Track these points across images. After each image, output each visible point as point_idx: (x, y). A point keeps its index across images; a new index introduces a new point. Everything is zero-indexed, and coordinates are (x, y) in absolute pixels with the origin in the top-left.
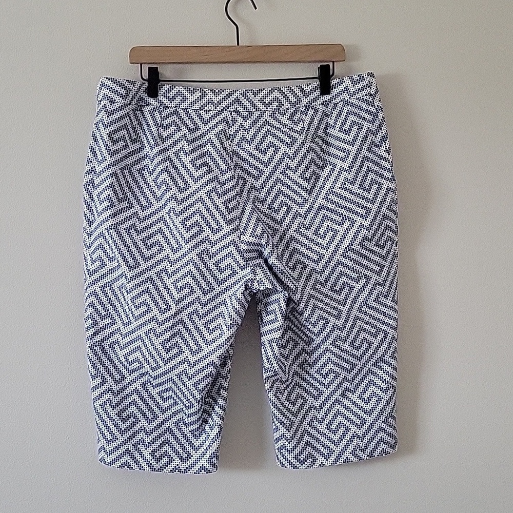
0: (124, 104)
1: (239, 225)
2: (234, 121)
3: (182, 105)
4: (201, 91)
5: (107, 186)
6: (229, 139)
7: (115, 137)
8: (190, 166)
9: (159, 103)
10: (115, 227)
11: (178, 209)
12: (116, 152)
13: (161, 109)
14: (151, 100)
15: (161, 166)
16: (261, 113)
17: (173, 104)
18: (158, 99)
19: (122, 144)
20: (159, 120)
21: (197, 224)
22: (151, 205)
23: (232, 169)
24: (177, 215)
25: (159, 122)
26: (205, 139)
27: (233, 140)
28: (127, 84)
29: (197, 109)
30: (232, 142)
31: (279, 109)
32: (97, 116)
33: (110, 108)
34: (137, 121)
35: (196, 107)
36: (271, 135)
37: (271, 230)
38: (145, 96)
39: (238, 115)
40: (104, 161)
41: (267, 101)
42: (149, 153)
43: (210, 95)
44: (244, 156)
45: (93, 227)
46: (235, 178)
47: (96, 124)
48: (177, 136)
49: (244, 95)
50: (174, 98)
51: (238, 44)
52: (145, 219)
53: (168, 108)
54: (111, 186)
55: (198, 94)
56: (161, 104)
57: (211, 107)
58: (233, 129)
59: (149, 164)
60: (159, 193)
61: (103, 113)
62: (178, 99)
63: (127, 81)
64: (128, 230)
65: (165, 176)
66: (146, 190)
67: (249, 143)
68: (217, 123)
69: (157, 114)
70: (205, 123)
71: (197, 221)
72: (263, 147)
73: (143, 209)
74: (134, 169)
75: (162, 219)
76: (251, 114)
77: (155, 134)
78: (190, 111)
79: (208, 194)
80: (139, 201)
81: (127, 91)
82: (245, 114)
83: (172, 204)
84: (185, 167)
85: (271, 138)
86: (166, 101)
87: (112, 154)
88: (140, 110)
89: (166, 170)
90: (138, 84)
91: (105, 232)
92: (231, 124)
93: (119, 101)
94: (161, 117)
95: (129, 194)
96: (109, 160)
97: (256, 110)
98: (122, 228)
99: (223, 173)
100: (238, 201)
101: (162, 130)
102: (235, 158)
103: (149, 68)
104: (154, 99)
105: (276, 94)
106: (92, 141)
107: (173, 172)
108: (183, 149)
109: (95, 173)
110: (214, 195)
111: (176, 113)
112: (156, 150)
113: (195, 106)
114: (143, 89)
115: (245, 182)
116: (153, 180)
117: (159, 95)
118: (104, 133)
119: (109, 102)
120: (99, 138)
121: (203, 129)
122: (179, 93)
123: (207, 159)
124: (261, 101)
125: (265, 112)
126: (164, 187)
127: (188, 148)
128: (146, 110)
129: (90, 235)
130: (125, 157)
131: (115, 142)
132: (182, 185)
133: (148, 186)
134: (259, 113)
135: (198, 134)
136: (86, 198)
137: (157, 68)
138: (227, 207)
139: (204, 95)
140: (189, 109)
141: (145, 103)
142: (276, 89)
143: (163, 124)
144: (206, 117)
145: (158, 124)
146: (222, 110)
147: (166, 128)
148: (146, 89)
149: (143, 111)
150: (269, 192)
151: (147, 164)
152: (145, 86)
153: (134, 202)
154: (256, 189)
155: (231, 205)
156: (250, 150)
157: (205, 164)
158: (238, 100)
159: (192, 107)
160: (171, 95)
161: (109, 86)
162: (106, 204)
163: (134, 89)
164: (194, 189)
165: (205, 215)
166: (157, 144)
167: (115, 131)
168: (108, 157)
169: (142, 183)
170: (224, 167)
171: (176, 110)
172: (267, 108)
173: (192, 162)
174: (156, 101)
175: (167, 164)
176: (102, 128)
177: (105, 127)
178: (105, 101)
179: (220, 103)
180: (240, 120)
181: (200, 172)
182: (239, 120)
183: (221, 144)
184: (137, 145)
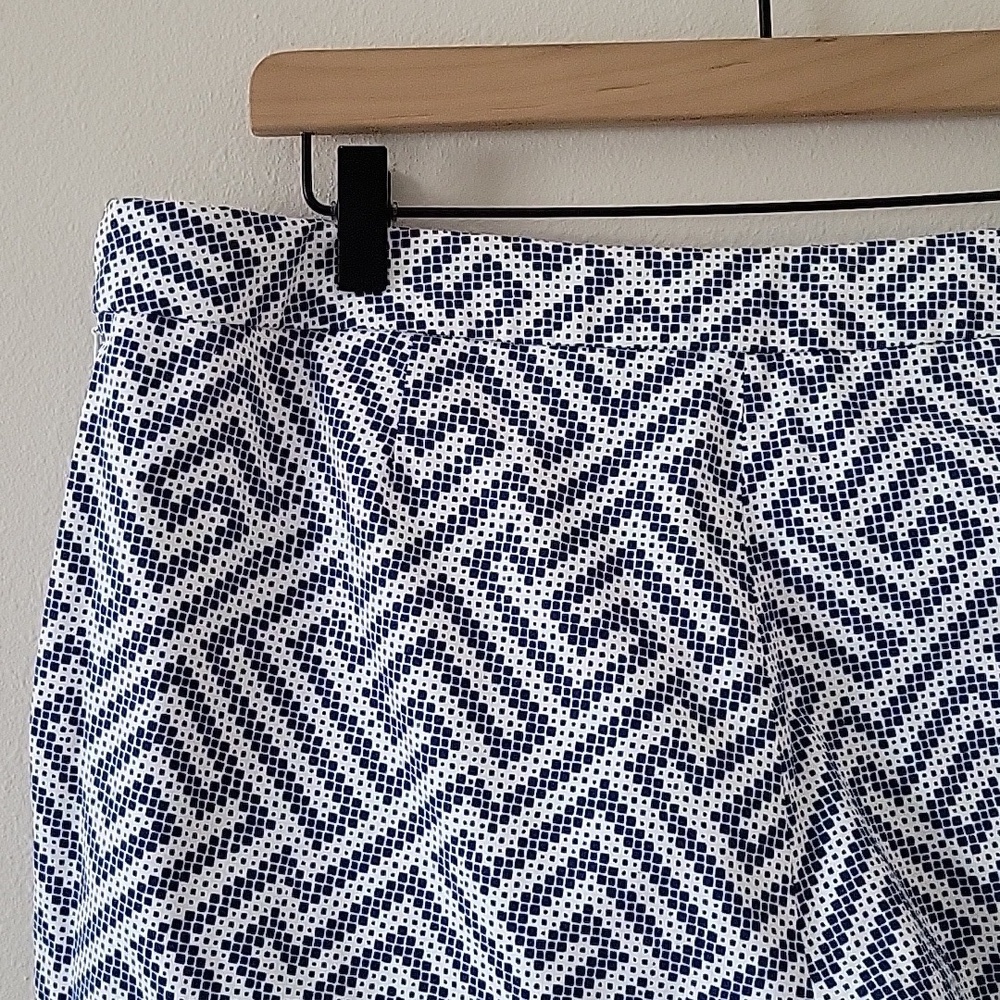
0: (224, 330)
1: (801, 924)
2: (756, 399)
3: (504, 328)
4: (595, 257)
5: (140, 732)
6: (733, 487)
7: (181, 487)
8: (544, 625)
9: (390, 317)
10: (179, 936)
11: (492, 846)
12: (187, 562)
13: (401, 345)
14: (354, 305)
15: (403, 628)
16: (884, 356)
17: (459, 324)
18: (389, 299)
19: (211, 519)
20: (391, 398)
21: (585, 923)
22: (354, 813)
23: (752, 637)
24: (488, 880)
25: (393, 411)
26: (616, 488)
27: (753, 489)
28: (236, 231)
29: (572, 342)
30: (745, 501)
31: (970, 335)
32: (93, 387)
33: (155, 348)
34: (286, 403)
35: (572, 332)
36: (941, 467)
37: (944, 927)
38: (324, 284)
39: (771, 368)
40: (124, 611)
41: (913, 296)
42: (347, 561)
43: (635, 276)
44: (808, 569)
45: (80, 916)
46: (767, 682)
47: (90, 429)
48: (482, 477)
49: (800, 270)
50: (461, 295)
51: (766, 30)
52: (326, 883)
53: (437, 342)
54: (161, 733)
55: (576, 273)
56: (401, 326)
57: (638, 331)
58: (754, 438)
59: (346, 611)
60: (394, 758)
61: (119, 377)
62: (486, 297)
63: (236, 214)
64: (240, 949)
65: (423, 678)
66: (332, 739)
67: (834, 506)
68: (674, 410)
69: (380, 370)
70: (616, 408)
71: (588, 909)
72: (901, 525)
73: (319, 832)
74: (274, 639)
75: (410, 885)
76: (835, 362)
77: (374, 470)
78: (543, 355)
79: (642, 770)
80: (295, 796)
81: (238, 265)
82: (808, 363)
83: (463, 818)
84: (521, 629)
85: (940, 483)
86: (424, 310)
87: (163, 575)
88: (300, 353)
89: (428, 648)
90: (292, 228)
91: (129, 956)
92: (743, 414)
93: (199, 315)
94: (401, 385)
95: (248, 762)
96: (150, 606)
97: (861, 346)
98: (210, 942)
99: (709, 655)
100: (786, 801)
101: (408, 451)
102: (764, 581)
103: (342, 151)
104: (369, 301)
105: (953, 264)
106: (69, 509)
107: (464, 655)
108: (508, 541)
109: (84, 662)
110: (670, 776)
111: (473, 363)
112: (380, 549)
113: (564, 331)
114: (315, 250)
115: (812, 690)
116: (366, 692)
117: (392, 277)
118: (128, 468)
119: (151, 318)
120: (100, 491)
121: (607, 438)
122: (488, 270)
123: (627, 587)
124: (881, 298)
125: (904, 355)
126: (417, 736)
127: (535, 540)
128: (330, 352)
129: (64, 956)
130: (232, 583)
131: (178, 514)
132: (508, 721)
133: (344, 720)
134: (873, 356)
135: (581, 462)
136: (44, 782)
137: (382, 151)
138: (738, 840)
139: (604, 275)
140: (538, 342)
141: (323, 321)
142: (951, 243)
143: (412, 421)
144: (618, 381)
145: (389, 420)
146: (694, 346)
147: (424, 439)
148: (329, 253)
149: (315, 356)
150: (926, 742)
151: (335, 614)
152: (325, 240)
153: (272, 798)
154: (863, 724)
155: (756, 825)
156: (837, 541)
157: (622, 615)
158: (768, 300)
159: (548, 333)
160: (449, 277)
161: (148, 243)
162: (136, 820)
163: (271, 255)
164: (569, 745)
165: (630, 881)
166: (383, 522)
167: (182, 462)
168: (141, 588)
169: (310, 703)
170: (712, 627)
171: (475, 350)
172: (912, 335)
173: (556, 606)
174: (379, 310)
175: (435, 618)
176: (113, 446)
177: (131, 441)
178: (127, 316)
179: (684, 312)
180: (783, 394)
181: (597, 660)
182: (778, 397)
183: (696, 514)
184: (289, 522)
